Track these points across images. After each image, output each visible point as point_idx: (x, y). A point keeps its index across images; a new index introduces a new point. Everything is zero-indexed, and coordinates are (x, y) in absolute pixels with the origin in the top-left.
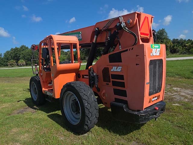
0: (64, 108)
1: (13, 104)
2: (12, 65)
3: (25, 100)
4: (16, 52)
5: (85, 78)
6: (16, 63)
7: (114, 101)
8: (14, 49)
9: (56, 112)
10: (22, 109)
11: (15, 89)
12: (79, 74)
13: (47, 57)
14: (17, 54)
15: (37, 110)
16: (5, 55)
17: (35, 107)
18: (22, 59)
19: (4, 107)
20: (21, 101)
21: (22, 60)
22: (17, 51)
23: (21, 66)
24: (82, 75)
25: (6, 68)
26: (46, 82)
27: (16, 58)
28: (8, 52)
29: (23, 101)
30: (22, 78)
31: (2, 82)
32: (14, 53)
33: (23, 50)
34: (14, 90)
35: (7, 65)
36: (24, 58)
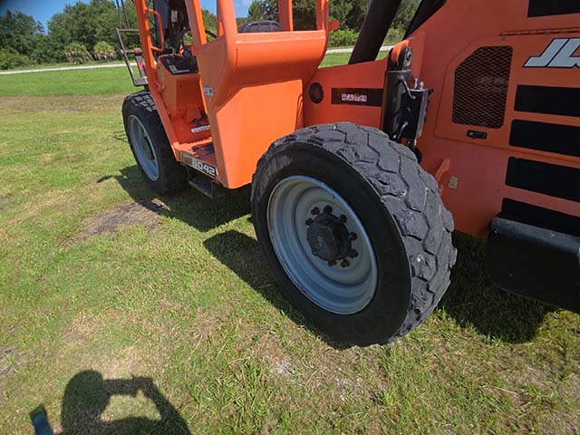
0: (271, 234)
1: (83, 190)
2: (78, 59)
3: (119, 173)
4: (82, 19)
5: (347, 102)
6: (87, 52)
7: (500, 215)
8: (74, 8)
9: (232, 225)
10: (113, 213)
11: (88, 133)
12: (317, 87)
13: (173, 20)
14: (85, 23)
15: (163, 217)
16: (53, 29)
17: (157, 201)
18: (103, 40)
19: (50, 207)
20: (107, 178)
21: (104, 43)
22: (83, 15)
23: (103, 60)
24: (334, 90)
25: (64, 66)
26: (183, 117)
27: (84, 37)
28: (57, 18)
29: (116, 177)
30: (111, 98)
31: (54, 109)
32: (76, 22)
33: (102, 12)
34: (85, 137)
35: (64, 60)
36: (108, 36)
